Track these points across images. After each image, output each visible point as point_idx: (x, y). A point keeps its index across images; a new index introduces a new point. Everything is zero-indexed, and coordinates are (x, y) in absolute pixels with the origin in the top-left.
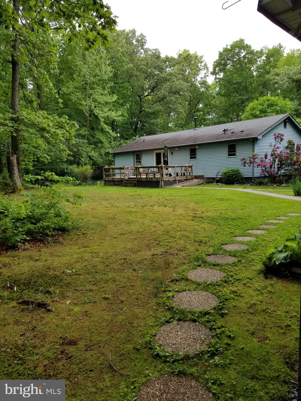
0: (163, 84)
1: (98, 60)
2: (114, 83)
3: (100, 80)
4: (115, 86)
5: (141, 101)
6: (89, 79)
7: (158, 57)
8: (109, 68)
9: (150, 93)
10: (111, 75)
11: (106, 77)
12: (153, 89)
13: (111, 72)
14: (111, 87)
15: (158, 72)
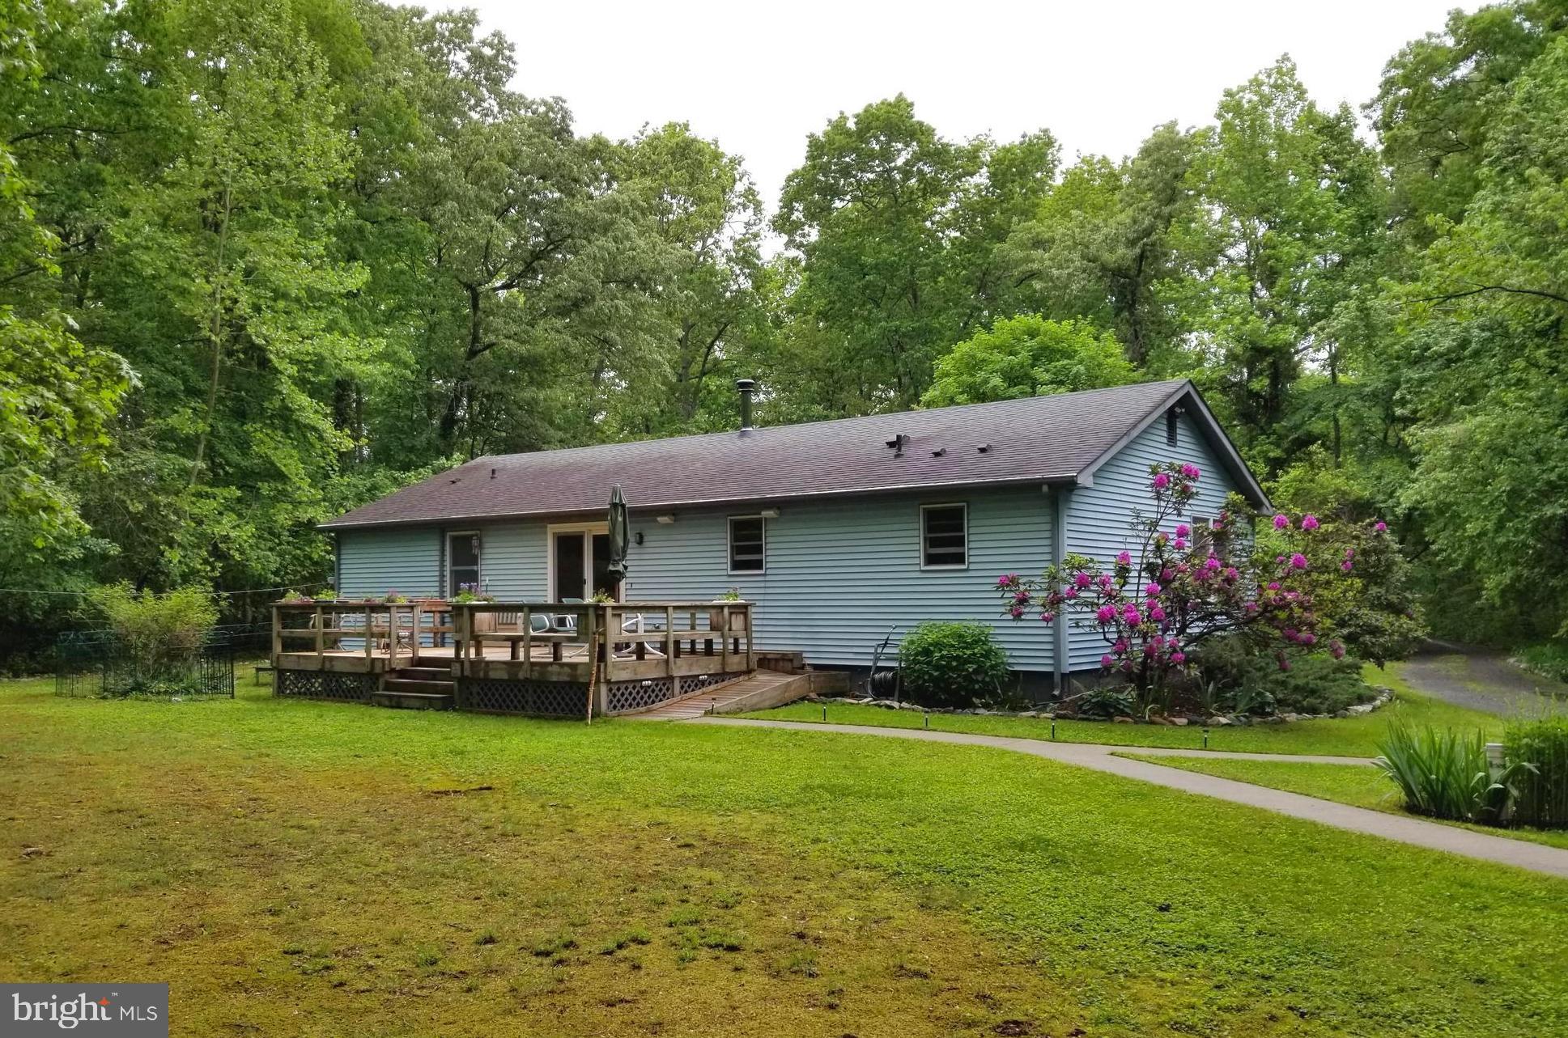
0: (578, 241)
1: (286, 97)
2: (359, 215)
3: (286, 193)
4: (360, 230)
5: (475, 306)
6: (234, 179)
7: (562, 132)
8: (337, 140)
9: (519, 276)
10: (343, 171)
11: (317, 181)
12: (532, 262)
13: (343, 159)
14: (340, 231)
15: (557, 195)
